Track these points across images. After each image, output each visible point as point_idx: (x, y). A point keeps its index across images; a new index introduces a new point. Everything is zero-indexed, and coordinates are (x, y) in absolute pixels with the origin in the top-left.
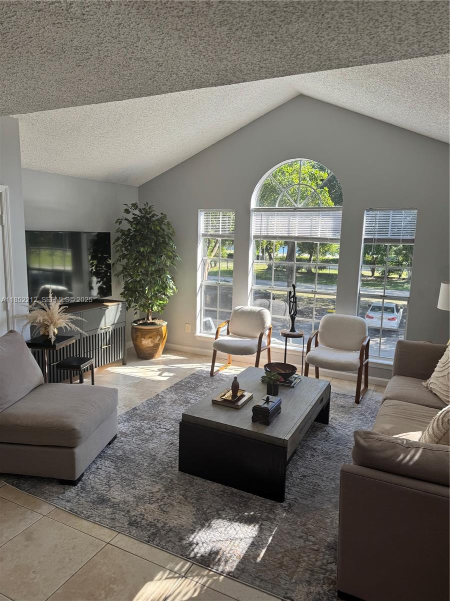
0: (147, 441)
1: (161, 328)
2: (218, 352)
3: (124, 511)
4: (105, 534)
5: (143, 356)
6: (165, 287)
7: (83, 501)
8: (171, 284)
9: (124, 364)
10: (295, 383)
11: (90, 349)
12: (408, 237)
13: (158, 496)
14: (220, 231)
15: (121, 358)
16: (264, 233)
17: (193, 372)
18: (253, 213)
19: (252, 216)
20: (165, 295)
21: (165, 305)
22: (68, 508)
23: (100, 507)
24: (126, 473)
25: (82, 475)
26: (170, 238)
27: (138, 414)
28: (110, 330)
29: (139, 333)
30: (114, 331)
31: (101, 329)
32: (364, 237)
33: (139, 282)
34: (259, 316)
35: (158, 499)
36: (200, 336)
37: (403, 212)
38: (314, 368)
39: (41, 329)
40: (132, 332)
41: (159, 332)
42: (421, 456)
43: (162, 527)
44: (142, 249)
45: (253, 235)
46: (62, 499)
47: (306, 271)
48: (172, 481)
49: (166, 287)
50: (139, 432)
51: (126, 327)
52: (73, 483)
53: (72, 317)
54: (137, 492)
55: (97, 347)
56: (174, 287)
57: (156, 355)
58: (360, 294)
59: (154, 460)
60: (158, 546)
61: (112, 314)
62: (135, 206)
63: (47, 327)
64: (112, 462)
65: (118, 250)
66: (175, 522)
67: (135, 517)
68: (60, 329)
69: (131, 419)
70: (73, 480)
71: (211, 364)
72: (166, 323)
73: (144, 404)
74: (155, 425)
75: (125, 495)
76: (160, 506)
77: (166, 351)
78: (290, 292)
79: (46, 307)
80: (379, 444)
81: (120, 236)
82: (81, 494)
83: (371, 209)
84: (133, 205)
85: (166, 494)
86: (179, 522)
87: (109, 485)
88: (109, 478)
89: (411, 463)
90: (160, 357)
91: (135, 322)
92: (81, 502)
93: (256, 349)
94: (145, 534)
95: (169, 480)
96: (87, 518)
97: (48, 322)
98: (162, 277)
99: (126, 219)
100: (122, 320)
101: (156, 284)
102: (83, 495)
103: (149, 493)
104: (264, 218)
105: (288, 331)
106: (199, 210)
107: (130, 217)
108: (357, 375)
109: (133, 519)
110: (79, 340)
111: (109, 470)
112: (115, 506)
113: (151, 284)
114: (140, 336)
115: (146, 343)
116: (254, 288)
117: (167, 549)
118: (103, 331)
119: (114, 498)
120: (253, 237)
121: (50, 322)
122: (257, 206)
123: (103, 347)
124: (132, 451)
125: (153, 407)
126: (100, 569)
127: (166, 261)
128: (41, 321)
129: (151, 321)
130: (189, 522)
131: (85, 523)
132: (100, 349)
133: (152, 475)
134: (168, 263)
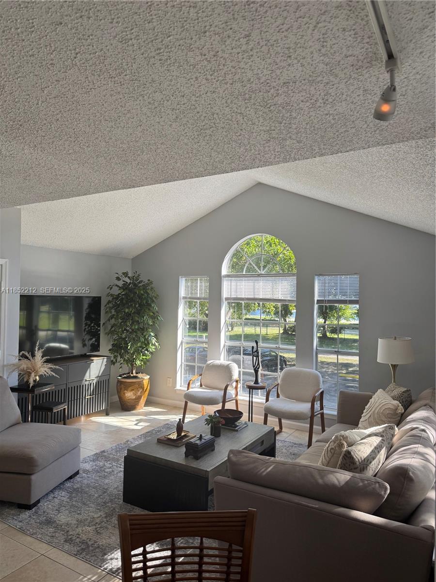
0: (105, 477)
1: (143, 381)
2: (190, 404)
3: (64, 531)
4: (43, 548)
5: (126, 407)
6: (147, 343)
7: (33, 522)
8: (154, 341)
9: (107, 414)
10: (240, 428)
11: (74, 398)
12: (353, 298)
13: (98, 521)
14: (198, 294)
15: (104, 408)
16: (233, 296)
17: (167, 422)
18: (224, 279)
19: (224, 281)
20: (148, 351)
21: (148, 360)
22: (18, 527)
23: (45, 527)
24: (77, 502)
25: (38, 501)
26: (153, 301)
27: (105, 456)
28: (95, 382)
29: (122, 385)
30: (98, 383)
31: (86, 381)
32: (316, 298)
33: (124, 339)
34: (227, 370)
35: (97, 523)
36: (180, 390)
37: (348, 277)
38: (277, 420)
39: (24, 376)
40: (117, 384)
41: (140, 385)
42: (273, 468)
43: (92, 544)
44: (127, 310)
45: (224, 297)
46: (16, 520)
47: (321, 335)
48: (114, 510)
49: (149, 343)
50: (101, 470)
51: (110, 380)
52: (28, 507)
53: (52, 366)
54: (80, 517)
55: (81, 397)
56: (157, 344)
57: (138, 407)
58: (317, 349)
59: (105, 492)
60: (83, 558)
61: (96, 367)
62: (126, 274)
63: (29, 374)
64: (68, 493)
65: (107, 311)
66: (104, 541)
67: (72, 536)
68: (41, 376)
69: (97, 460)
70: (29, 504)
71: (182, 416)
72: (149, 377)
73: (113, 448)
74: (116, 465)
75: (69, 519)
76: (96, 528)
77: (148, 403)
78: (253, 347)
79: (30, 357)
80: (246, 459)
81: (111, 300)
82: (33, 517)
83: (320, 275)
84: (124, 273)
85: (105, 520)
86: (108, 541)
87: (59, 511)
88: (61, 505)
89: (264, 473)
90: (142, 409)
91: (120, 376)
92: (30, 523)
93: (221, 400)
94: (75, 549)
95: (112, 509)
96: (31, 535)
97: (31, 370)
98: (144, 334)
99: (117, 285)
100: (107, 372)
101: (139, 340)
102: (35, 517)
103: (91, 518)
104: (234, 283)
105: (252, 384)
106: (180, 277)
107: (120, 283)
108: (309, 426)
109: (70, 537)
110: (64, 389)
111: (63, 498)
112: (58, 527)
113: (135, 341)
114: (123, 389)
115: (129, 395)
116: (227, 344)
117: (90, 562)
118: (87, 383)
119: (59, 521)
120: (224, 299)
121: (33, 369)
122: (228, 272)
123: (86, 397)
124: (88, 486)
125: (119, 451)
126: (29, 573)
127: (147, 321)
128: (25, 369)
129: (135, 375)
130: (116, 542)
131: (29, 539)
132: (84, 399)
133: (98, 504)
134: (151, 323)
